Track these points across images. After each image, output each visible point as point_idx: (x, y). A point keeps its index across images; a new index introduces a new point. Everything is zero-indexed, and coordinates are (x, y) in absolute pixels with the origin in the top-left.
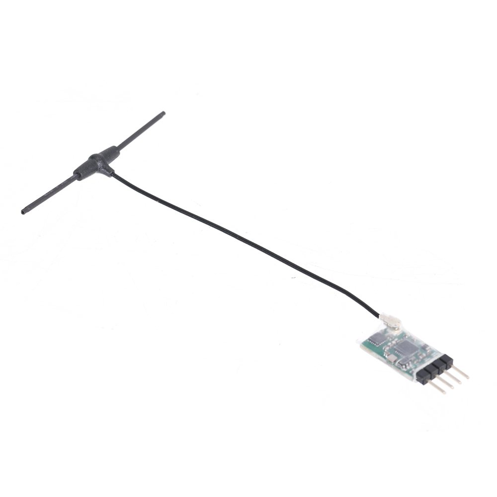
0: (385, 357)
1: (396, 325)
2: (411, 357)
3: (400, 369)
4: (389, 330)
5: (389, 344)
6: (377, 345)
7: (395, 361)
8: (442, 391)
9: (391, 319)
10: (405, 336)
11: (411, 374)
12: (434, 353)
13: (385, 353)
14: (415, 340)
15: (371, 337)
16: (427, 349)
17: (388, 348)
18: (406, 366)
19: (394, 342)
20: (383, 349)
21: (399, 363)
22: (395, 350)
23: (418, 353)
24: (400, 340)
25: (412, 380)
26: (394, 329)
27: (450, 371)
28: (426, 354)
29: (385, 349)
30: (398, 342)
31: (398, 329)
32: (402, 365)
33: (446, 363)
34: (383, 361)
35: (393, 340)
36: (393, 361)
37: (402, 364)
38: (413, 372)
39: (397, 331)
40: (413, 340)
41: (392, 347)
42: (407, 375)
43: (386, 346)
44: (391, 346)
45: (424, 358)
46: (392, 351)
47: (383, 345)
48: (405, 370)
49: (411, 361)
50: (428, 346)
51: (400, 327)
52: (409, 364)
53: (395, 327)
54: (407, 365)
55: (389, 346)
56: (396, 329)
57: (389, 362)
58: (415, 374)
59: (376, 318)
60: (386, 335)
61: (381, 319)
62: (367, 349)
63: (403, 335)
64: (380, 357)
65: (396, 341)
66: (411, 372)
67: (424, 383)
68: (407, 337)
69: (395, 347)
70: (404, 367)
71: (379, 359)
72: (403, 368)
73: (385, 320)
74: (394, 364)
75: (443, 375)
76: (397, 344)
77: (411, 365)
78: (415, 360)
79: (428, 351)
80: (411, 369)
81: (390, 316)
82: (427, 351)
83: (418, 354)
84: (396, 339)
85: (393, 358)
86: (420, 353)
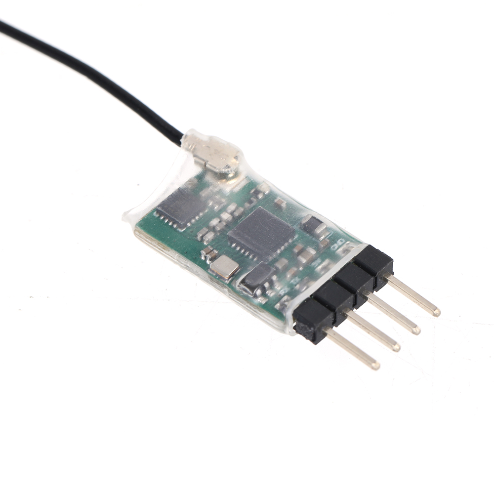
0: (204, 266)
1: (228, 167)
2: (276, 260)
3: (246, 298)
4: (209, 178)
5: (214, 222)
6: (180, 226)
7: (234, 276)
8: (369, 361)
9: (215, 147)
10: (257, 192)
11: (279, 314)
12: (339, 243)
13: (203, 252)
14: (284, 205)
15: (163, 205)
16: (318, 231)
17: (210, 236)
18: (264, 290)
19: (226, 216)
20: (199, 238)
21: (243, 282)
22: (232, 240)
23: (292, 246)
24: (242, 209)
25: (283, 330)
26: (223, 176)
27: (386, 293)
28: (317, 248)
29: (202, 239)
30: (237, 214)
31: (236, 175)
32: (252, 289)
33: (373, 274)
34: (198, 275)
35: (223, 209)
36: (226, 277)
37: (255, 284)
38: (284, 306)
39: (232, 182)
40: (278, 207)
41: (223, 231)
42: (266, 315)
43: (205, 230)
44: (218, 229)
45: (313, 260)
46: (223, 244)
47: (198, 227)
48: (261, 300)
49: (276, 272)
50: (321, 222)
51: (241, 169)
52: (272, 283)
53: (224, 170)
54: (267, 285)
55: (213, 229)
56: (230, 176)
57: (217, 279)
58: (289, 314)
59: (173, 145)
60: (204, 194)
61: (187, 150)
62: (155, 242)
63: (251, 189)
64: (190, 264)
65: (232, 213)
66: (278, 306)
67: (315, 338)
68: (260, 196)
69: (229, 233)
70: (259, 292)
71: (187, 268)
72: (255, 296)
73: (199, 154)
74: (230, 285)
75: (366, 310)
76: (235, 219)
77: (278, 287)
78: (286, 269)
79: (322, 238)
80: (279, 298)
81: (211, 138)
82: (318, 236)
83: (296, 250)
84: (232, 207)
85: (226, 265)
86: (300, 246)
